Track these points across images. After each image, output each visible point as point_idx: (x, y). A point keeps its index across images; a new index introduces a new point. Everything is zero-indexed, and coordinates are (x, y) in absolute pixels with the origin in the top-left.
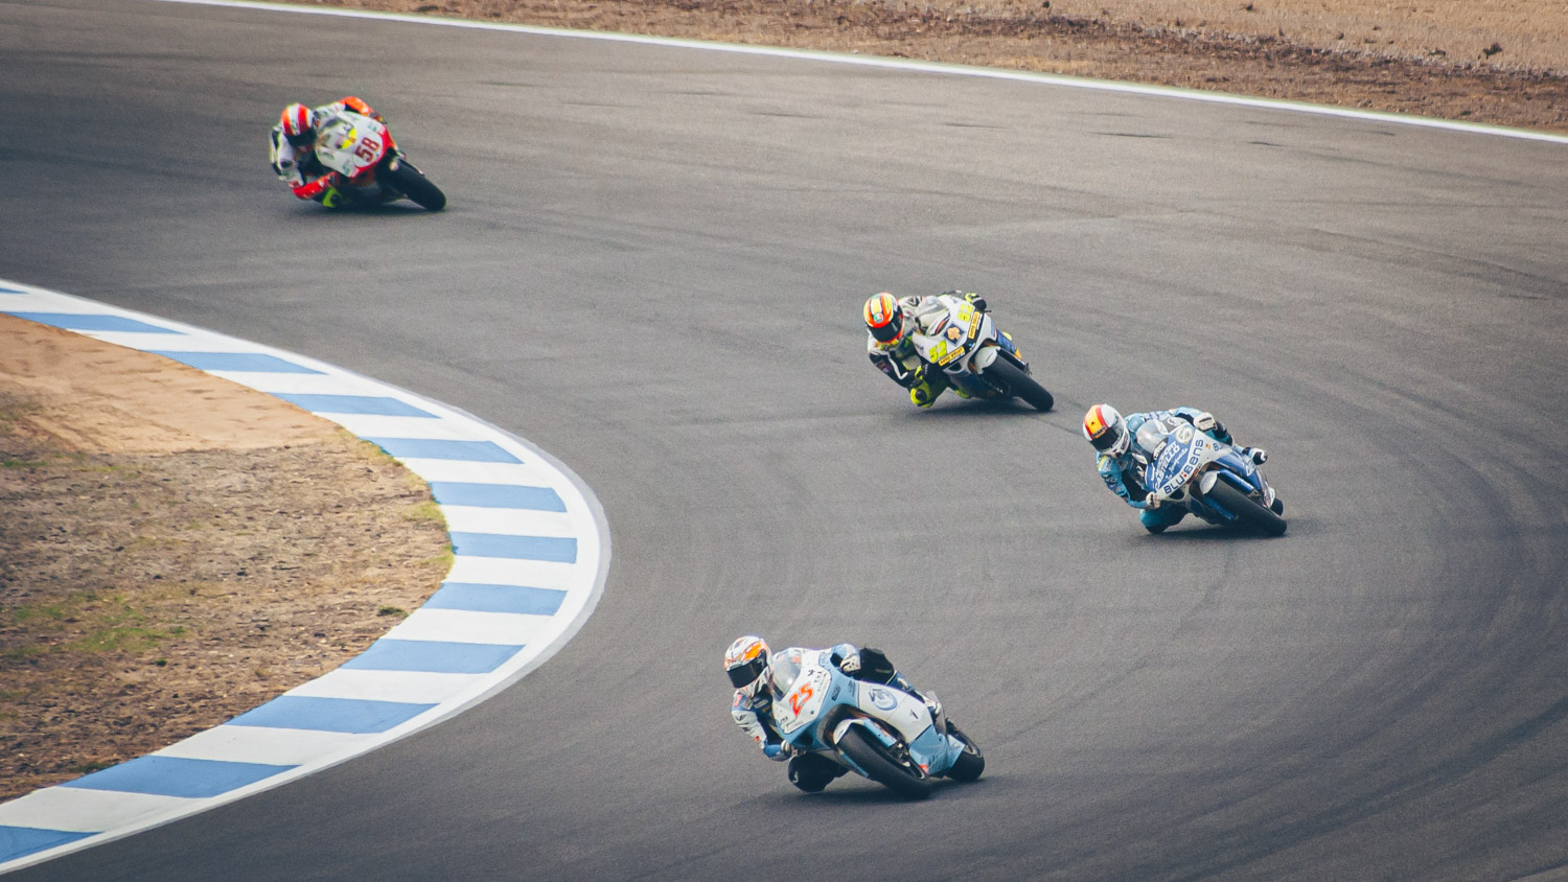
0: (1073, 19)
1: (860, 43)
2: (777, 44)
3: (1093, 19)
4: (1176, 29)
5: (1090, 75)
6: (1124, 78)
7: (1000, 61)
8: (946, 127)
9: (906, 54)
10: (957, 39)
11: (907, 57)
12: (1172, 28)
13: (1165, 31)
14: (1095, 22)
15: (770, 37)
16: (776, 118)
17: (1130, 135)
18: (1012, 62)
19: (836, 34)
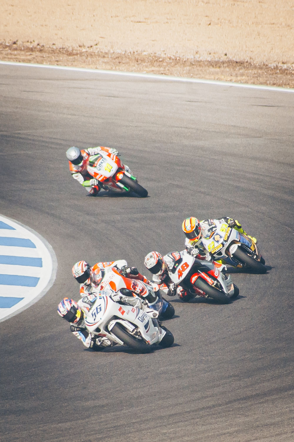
0: (238, 60)
1: (147, 69)
2: (111, 69)
3: (246, 61)
4: (282, 65)
5: (246, 82)
6: (261, 84)
7: (207, 77)
8: (186, 102)
9: (167, 74)
10: (188, 68)
11: (167, 75)
12: (280, 65)
13: (277, 66)
14: (247, 62)
15: (108, 67)
16: (113, 98)
17: (266, 106)
18: (213, 77)
19: (136, 65)
